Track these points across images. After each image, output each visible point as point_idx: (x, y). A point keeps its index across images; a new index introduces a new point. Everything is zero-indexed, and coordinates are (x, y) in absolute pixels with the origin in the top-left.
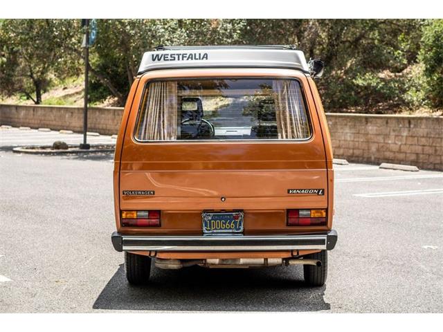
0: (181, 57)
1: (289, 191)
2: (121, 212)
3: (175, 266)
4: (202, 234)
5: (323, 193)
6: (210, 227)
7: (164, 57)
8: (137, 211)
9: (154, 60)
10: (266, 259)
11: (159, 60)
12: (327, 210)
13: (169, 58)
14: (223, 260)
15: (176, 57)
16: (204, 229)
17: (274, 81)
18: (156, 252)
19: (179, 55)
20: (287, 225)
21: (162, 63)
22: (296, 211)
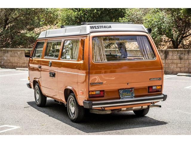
0: (101, 27)
1: (150, 79)
2: (89, 92)
3: (109, 112)
4: (120, 98)
5: (161, 79)
6: (123, 95)
7: (95, 27)
8: (95, 91)
9: (91, 28)
10: (142, 107)
11: (93, 28)
12: (161, 86)
13: (97, 28)
14: (127, 108)
15: (100, 27)
16: (121, 96)
17: (137, 37)
18: (104, 107)
19: (100, 26)
20: (148, 93)
21: (94, 30)
22: (152, 87)
